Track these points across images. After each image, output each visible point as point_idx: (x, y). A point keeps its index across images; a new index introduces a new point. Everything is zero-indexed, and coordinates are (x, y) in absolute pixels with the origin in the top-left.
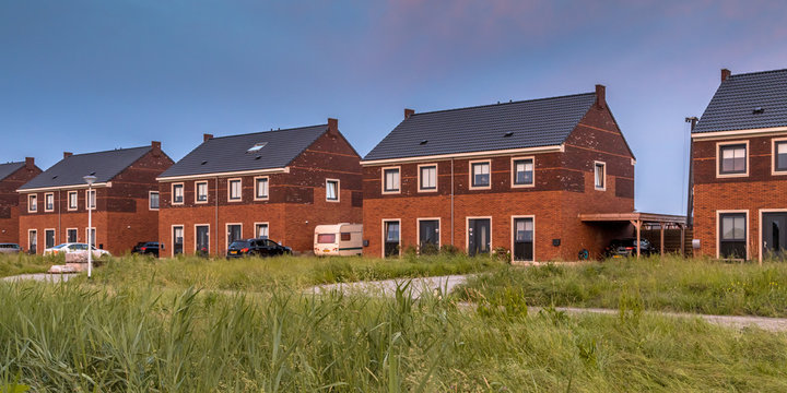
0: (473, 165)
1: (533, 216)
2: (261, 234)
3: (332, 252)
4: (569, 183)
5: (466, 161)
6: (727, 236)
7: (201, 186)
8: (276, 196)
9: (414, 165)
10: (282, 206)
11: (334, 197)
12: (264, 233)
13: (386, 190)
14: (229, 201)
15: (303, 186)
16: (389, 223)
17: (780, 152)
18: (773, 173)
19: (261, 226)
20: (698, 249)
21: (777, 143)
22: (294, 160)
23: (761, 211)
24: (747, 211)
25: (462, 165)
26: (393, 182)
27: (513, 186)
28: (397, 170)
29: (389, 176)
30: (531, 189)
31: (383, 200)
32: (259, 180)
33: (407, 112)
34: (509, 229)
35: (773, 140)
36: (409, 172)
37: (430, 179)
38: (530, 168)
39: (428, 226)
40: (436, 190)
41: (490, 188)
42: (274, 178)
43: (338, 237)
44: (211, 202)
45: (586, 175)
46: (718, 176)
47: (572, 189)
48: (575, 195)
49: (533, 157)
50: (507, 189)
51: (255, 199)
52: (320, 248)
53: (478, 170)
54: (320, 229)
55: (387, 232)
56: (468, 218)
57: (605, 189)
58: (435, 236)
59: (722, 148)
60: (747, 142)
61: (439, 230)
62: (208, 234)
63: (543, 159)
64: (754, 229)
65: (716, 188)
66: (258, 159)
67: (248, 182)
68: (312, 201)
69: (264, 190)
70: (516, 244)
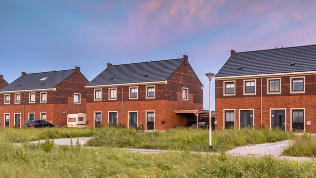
0: (131, 88)
1: (154, 111)
2: (43, 118)
3: (75, 126)
4: (169, 97)
5: (128, 87)
6: (228, 120)
7: (17, 96)
8: (50, 101)
9: (107, 88)
10: (52, 106)
11: (78, 101)
12: (45, 117)
13: (96, 99)
14: (30, 103)
15: (62, 97)
16: (97, 113)
17: (247, 85)
18: (244, 94)
19: (43, 114)
20: (217, 125)
21: (246, 82)
22: (58, 85)
23: (240, 110)
24: (235, 110)
25: (126, 89)
26: (99, 95)
27: (146, 98)
28: (100, 90)
29: (97, 93)
30: (154, 99)
31: (95, 103)
32: (43, 94)
33: (109, 65)
34: (145, 116)
35: (244, 81)
36: (105, 91)
37: (114, 94)
38: (153, 90)
39: (113, 115)
40: (116, 99)
41: (137, 98)
42: (49, 93)
43: (77, 119)
44: (22, 103)
45: (178, 94)
46: (224, 95)
47: (171, 99)
48: (172, 102)
49: (154, 86)
50: (144, 99)
51: (41, 102)
52: (69, 124)
53: (133, 91)
54: (70, 116)
55: (96, 117)
56: (128, 111)
57: (188, 100)
58: (115, 119)
59: (226, 83)
60: (235, 81)
61: (117, 117)
62: (20, 117)
63: (159, 87)
64: (237, 117)
65: (224, 100)
66: (43, 84)
67: (38, 94)
68: (67, 103)
69: (44, 98)
70: (148, 123)
